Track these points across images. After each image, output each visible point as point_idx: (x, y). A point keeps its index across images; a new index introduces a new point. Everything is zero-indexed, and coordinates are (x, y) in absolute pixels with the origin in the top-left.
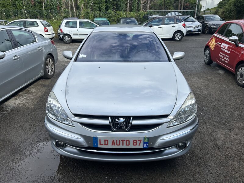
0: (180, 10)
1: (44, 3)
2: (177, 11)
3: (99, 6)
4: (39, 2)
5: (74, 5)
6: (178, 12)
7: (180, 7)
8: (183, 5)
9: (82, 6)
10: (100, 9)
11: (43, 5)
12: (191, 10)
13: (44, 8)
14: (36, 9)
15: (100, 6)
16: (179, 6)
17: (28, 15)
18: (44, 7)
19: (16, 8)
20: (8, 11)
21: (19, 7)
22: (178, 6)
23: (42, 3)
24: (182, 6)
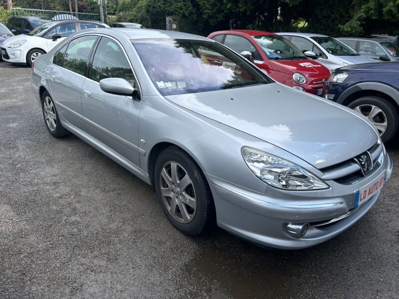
0: (74, 11)
2: (67, 13)
6: (70, 14)
7: (72, 6)
8: (76, 3)
12: (93, 12)
16: (70, 5)
22: (68, 5)
24: (76, 6)
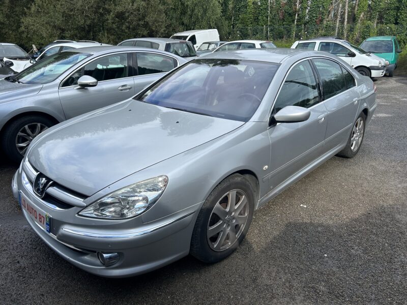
1: (298, 15)
3: (397, 14)
4: (290, 14)
5: (346, 15)
9: (362, 16)
10: (396, 20)
11: (296, 17)
13: (295, 23)
14: (284, 25)
15: (399, 14)
17: (272, 35)
18: (297, 21)
19: (258, 24)
20: (247, 29)
21: (261, 23)
23: (295, 15)
